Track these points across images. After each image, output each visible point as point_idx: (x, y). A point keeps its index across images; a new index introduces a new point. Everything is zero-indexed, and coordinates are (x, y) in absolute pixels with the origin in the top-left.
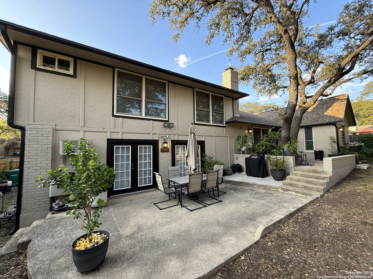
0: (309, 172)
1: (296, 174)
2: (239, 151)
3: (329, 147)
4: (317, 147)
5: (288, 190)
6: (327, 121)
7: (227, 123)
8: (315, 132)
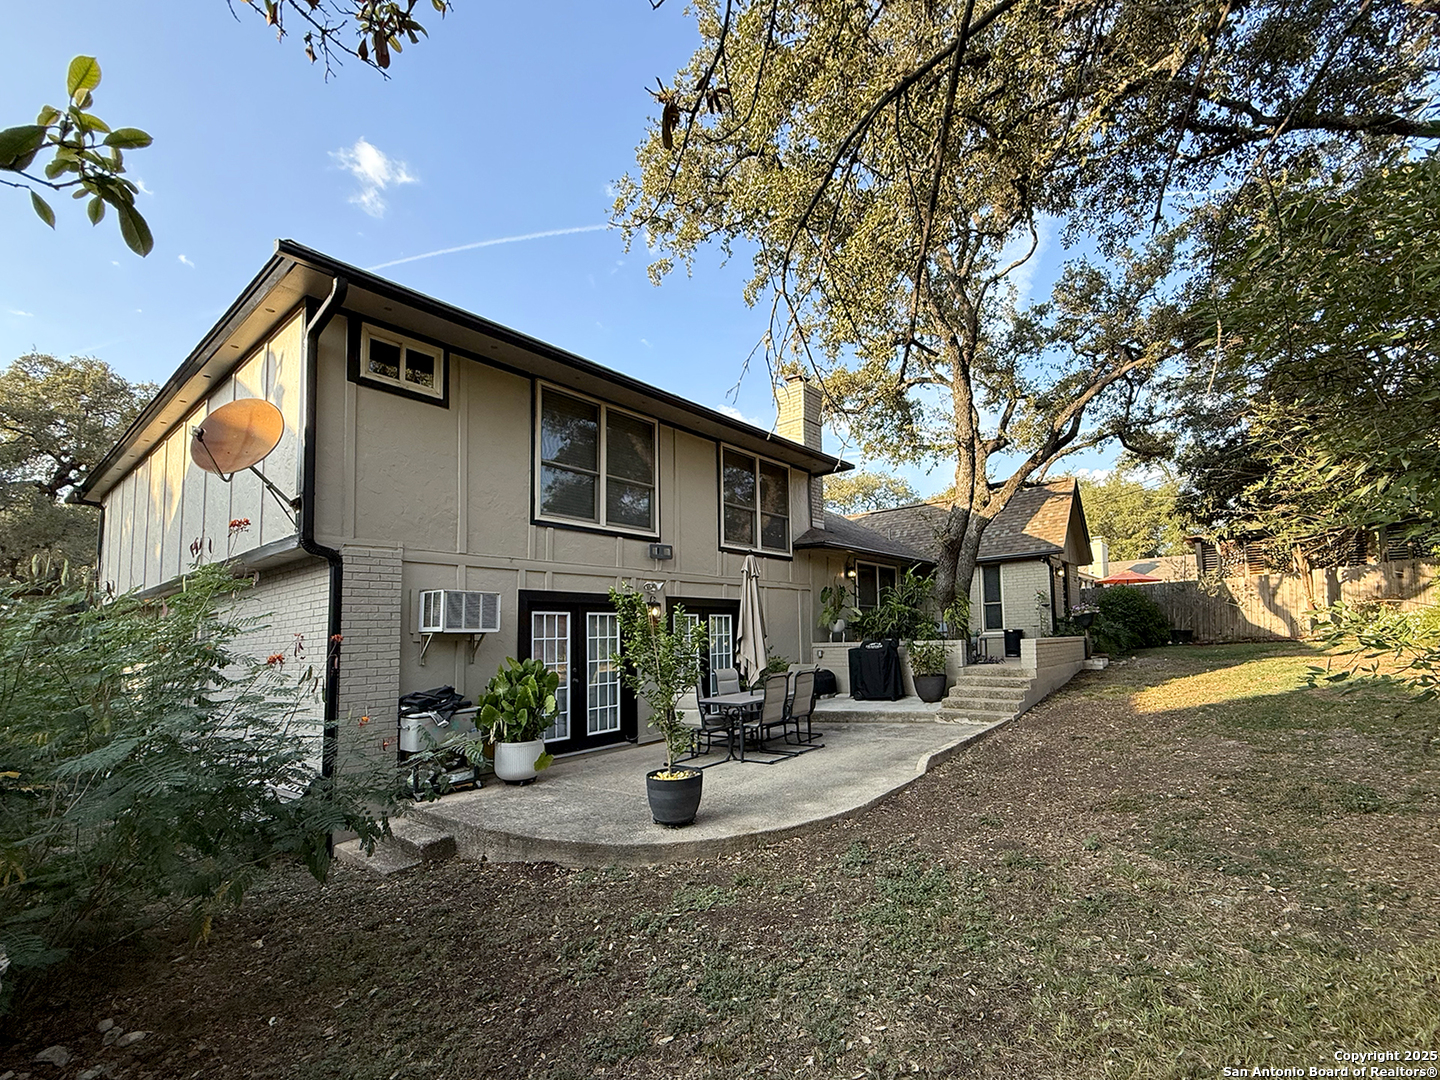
0: (993, 674)
1: (968, 683)
2: (825, 634)
3: (1035, 619)
4: (1009, 623)
5: (954, 717)
6: (1033, 550)
7: (796, 547)
8: (1008, 576)
